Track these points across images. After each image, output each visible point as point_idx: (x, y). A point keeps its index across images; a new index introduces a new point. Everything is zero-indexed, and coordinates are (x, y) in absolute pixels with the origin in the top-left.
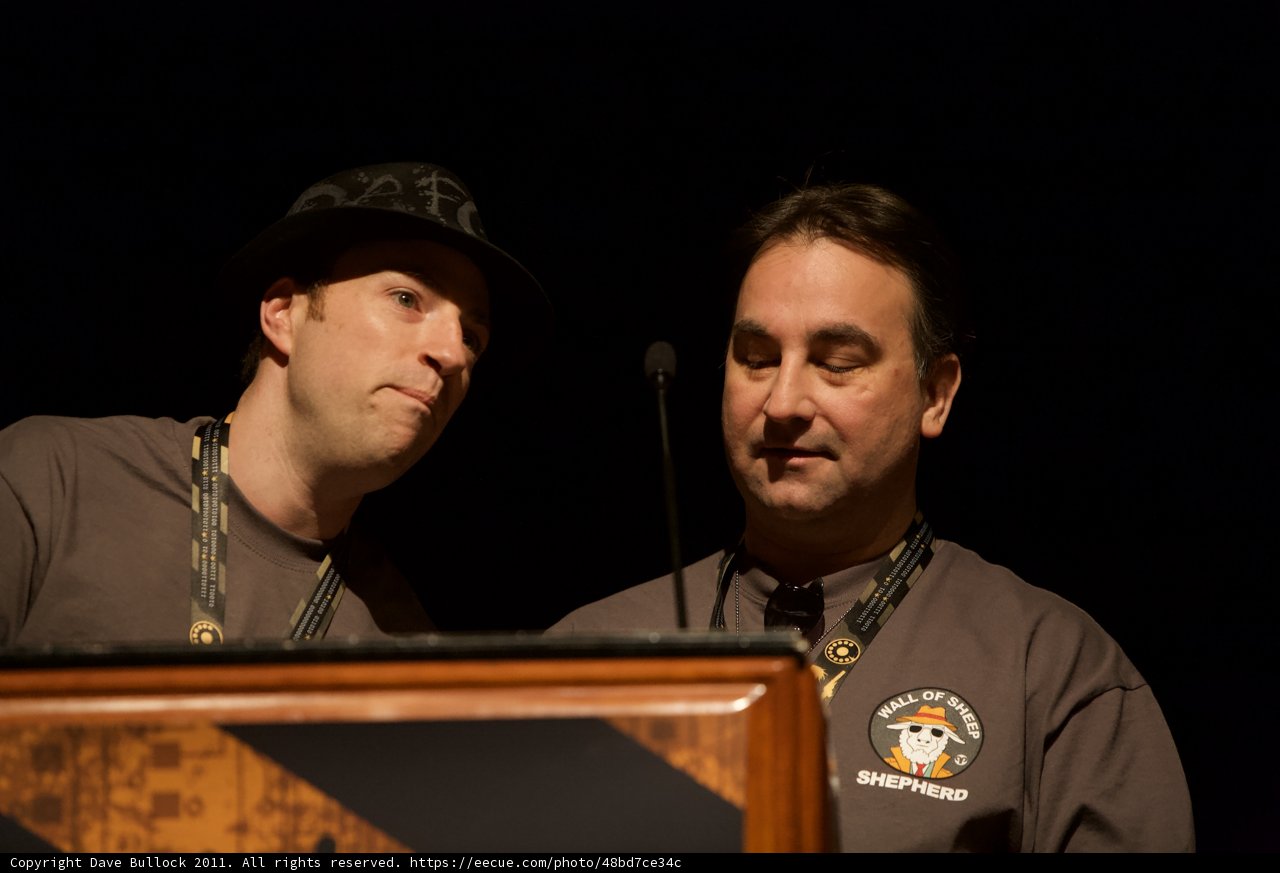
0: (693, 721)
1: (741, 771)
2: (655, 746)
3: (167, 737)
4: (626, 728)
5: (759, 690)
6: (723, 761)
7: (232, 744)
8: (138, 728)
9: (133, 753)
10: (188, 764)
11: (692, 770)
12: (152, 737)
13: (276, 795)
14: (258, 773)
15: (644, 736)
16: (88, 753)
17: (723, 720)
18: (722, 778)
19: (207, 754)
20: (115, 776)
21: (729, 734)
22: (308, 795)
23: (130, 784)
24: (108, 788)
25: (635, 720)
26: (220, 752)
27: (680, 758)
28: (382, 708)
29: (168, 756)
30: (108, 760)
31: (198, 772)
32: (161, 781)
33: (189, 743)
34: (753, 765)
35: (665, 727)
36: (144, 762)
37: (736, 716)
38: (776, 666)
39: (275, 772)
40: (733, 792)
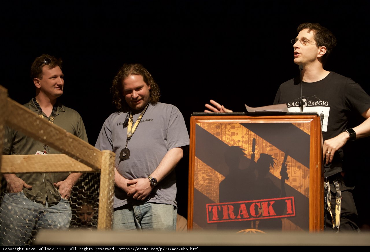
0: (303, 123)
1: (310, 131)
2: (298, 127)
3: (233, 125)
4: (294, 124)
5: (312, 119)
6: (307, 129)
7: (242, 126)
8: (229, 124)
9: (229, 127)
10: (236, 128)
11: (303, 130)
12: (231, 125)
13: (248, 133)
14: (245, 130)
15: (297, 126)
16: (223, 127)
17: (307, 123)
18: (307, 131)
19: (238, 127)
20: (226, 130)
21: (308, 125)
22: (252, 133)
23: (228, 131)
24: (226, 131)
25: (295, 123)
26: (240, 127)
27: (301, 129)
28: (261, 122)
29: (233, 127)
30: (225, 128)
31: (237, 129)
32: (232, 131)
33: (236, 126)
34: (311, 130)
35: (299, 124)
36: (230, 128)
37: (309, 123)
38: (314, 116)
39: (247, 130)
40: (309, 133)
